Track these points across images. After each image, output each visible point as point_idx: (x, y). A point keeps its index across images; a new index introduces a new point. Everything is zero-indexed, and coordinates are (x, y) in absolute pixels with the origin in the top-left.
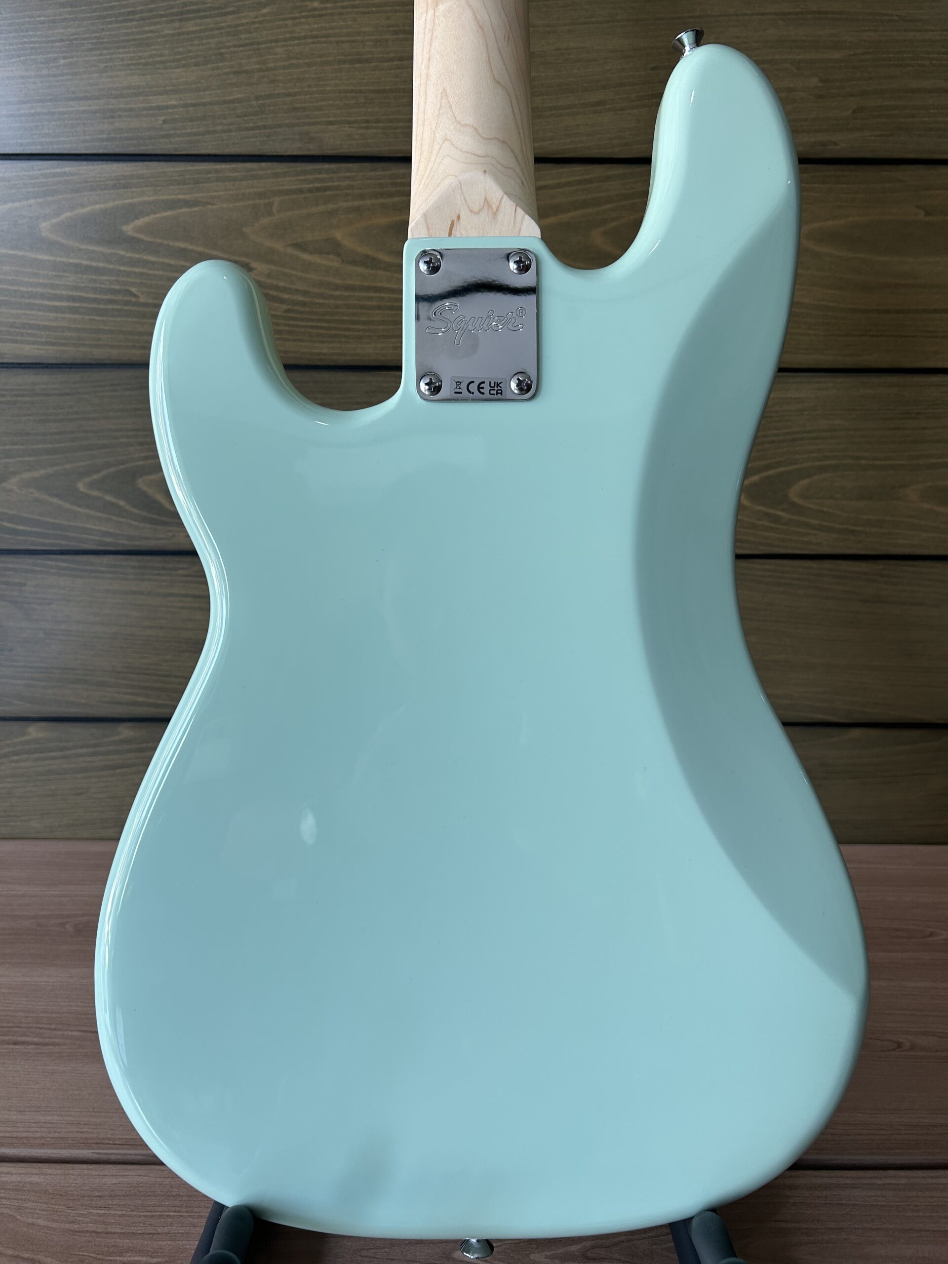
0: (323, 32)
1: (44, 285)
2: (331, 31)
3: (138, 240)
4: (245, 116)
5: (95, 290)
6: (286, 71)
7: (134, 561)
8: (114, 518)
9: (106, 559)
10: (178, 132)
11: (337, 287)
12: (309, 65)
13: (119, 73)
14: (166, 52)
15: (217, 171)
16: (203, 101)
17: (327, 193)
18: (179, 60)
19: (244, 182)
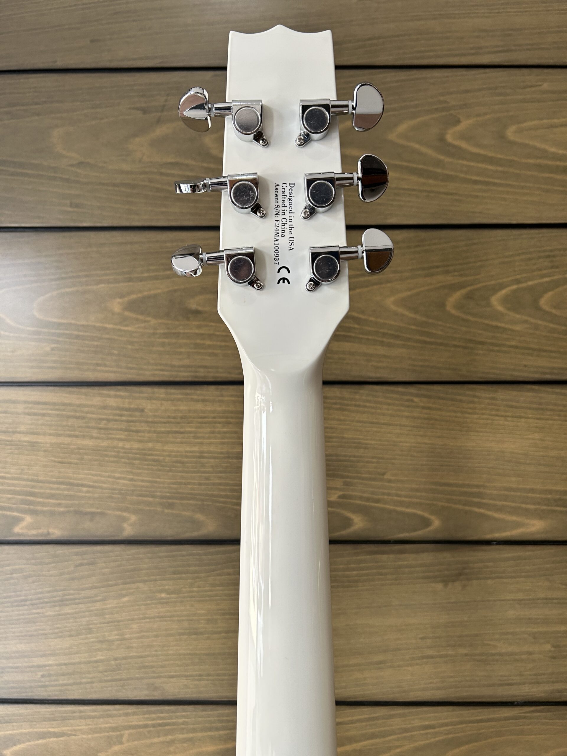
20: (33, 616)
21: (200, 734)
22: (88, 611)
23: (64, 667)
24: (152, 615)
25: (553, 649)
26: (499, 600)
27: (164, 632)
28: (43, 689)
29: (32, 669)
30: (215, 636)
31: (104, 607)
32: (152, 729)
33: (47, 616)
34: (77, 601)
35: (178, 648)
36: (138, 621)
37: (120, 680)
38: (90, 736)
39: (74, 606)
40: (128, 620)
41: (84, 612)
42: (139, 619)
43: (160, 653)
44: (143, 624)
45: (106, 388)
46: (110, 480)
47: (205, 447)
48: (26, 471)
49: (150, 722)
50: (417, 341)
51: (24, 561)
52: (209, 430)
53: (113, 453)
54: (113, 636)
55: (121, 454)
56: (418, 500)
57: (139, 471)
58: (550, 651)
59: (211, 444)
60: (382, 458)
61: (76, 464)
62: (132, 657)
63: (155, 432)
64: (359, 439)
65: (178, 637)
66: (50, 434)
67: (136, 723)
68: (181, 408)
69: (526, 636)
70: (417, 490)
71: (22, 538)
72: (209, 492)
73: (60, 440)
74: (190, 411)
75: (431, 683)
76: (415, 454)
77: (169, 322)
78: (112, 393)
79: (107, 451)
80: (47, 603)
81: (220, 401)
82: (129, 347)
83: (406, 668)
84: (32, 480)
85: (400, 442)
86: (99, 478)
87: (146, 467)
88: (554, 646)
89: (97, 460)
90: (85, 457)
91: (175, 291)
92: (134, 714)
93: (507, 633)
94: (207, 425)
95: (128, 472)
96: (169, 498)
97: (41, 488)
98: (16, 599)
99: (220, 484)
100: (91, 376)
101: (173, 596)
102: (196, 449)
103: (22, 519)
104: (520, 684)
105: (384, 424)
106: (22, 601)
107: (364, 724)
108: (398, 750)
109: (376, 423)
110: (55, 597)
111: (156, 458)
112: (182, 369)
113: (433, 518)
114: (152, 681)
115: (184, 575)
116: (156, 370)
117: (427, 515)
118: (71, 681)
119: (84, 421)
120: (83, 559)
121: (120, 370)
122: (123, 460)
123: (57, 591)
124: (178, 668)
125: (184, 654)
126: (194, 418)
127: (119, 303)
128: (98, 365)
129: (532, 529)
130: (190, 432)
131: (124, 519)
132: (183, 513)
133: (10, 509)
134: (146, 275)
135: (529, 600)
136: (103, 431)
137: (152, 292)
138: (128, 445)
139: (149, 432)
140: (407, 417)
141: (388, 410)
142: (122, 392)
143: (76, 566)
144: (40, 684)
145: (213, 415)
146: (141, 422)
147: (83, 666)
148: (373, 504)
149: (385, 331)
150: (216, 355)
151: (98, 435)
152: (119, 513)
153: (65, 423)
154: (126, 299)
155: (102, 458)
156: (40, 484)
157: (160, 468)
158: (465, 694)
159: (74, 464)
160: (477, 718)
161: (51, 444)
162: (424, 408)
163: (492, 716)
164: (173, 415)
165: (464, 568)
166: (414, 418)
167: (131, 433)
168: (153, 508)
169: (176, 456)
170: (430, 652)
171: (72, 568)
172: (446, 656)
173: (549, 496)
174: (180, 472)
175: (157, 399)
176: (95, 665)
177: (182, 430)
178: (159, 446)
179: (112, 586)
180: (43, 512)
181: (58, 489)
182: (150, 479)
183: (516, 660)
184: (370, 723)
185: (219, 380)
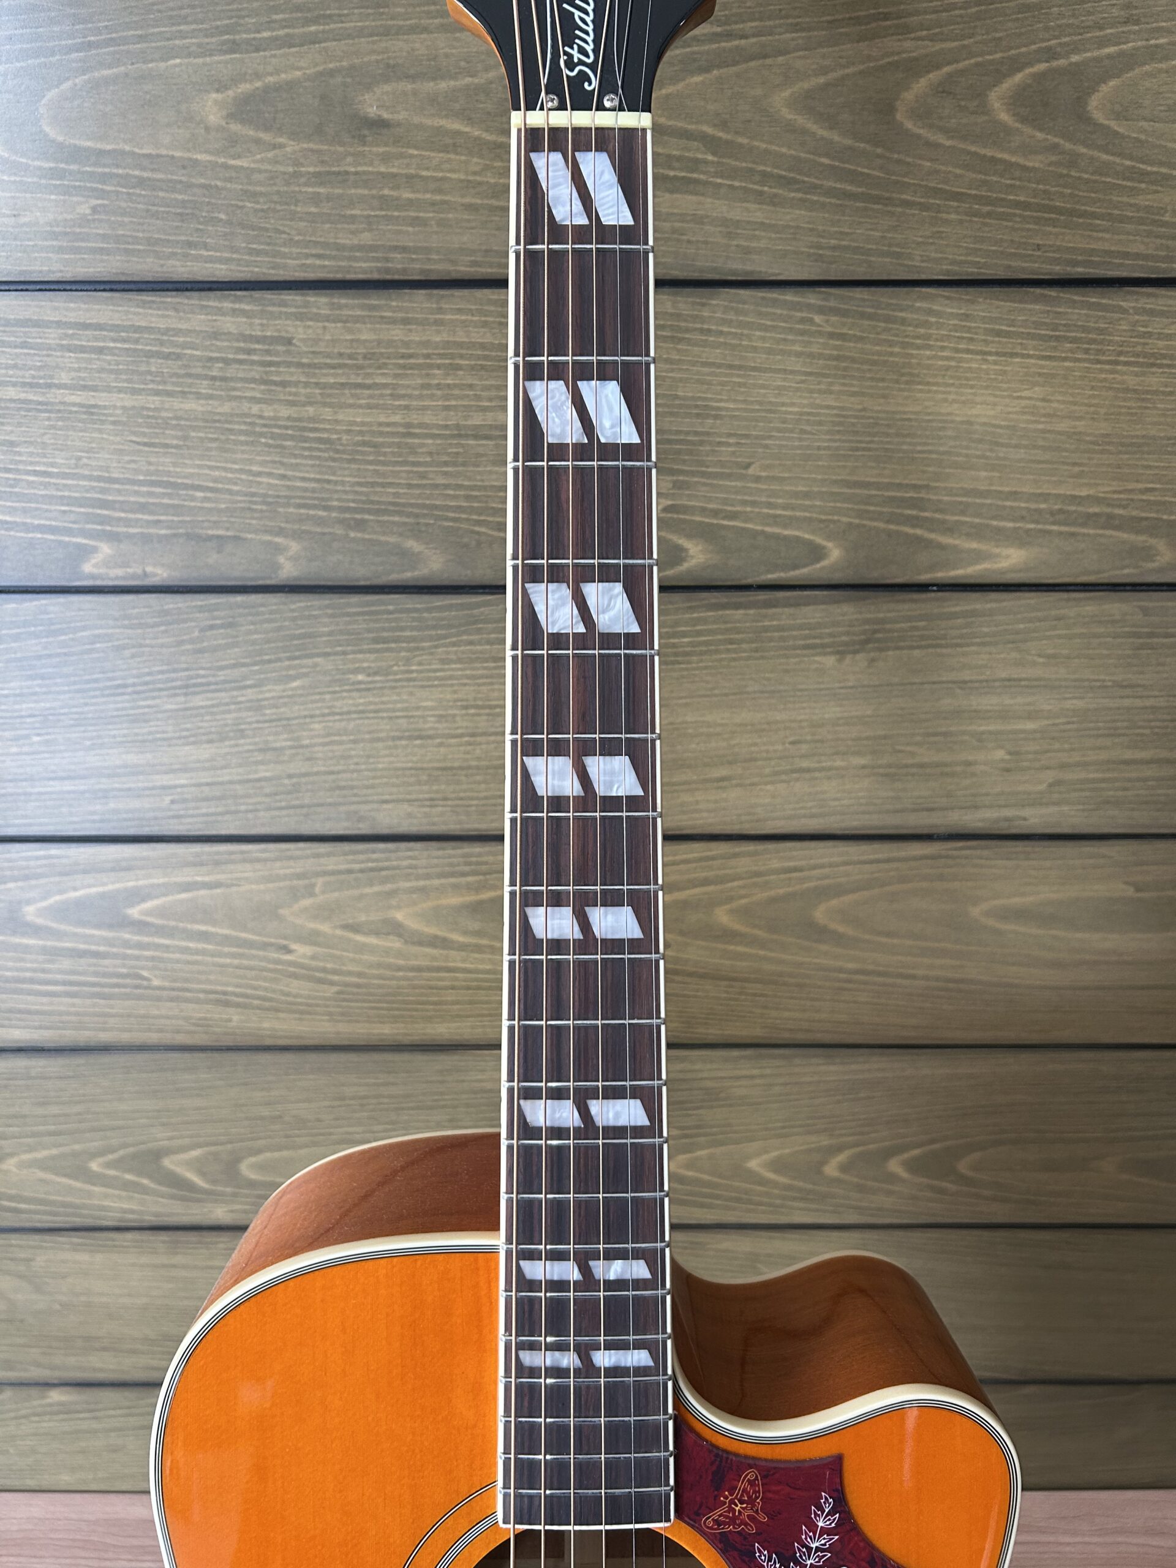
0: (372, 707)
1: (34, 970)
2: (382, 706)
3: (146, 924)
4: (276, 794)
5: (96, 974)
6: (326, 748)
7: (164, 1236)
8: (136, 1195)
9: (129, 1236)
10: (191, 812)
11: (399, 968)
12: (355, 742)
13: (110, 751)
14: (170, 728)
15: (242, 852)
16: (220, 779)
17: (384, 873)
18: (185, 737)
19: (278, 864)
20: (141, 711)
21: (436, 882)
22: (235, 703)
23: (206, 789)
24: (345, 709)
25: (1007, 757)
26: (929, 683)
27: (367, 736)
28: (175, 821)
29: (154, 792)
30: (453, 741)
31: (261, 696)
32: (360, 875)
33: (166, 711)
34: (213, 687)
35: (392, 759)
36: (320, 719)
37: (302, 807)
38: (262, 887)
39: (209, 695)
40: (305, 717)
41: (227, 704)
42: (323, 715)
43: (363, 767)
44: (331, 724)
45: (211, 294)
46: (244, 477)
47: (415, 416)
48: (85, 461)
49: (357, 866)
50: (830, 192)
51: (111, 622)
52: (419, 381)
53: (243, 427)
54: (282, 741)
55: (258, 429)
56: (807, 514)
57: (293, 461)
58: (1003, 760)
59: (425, 408)
60: (747, 436)
61: (176, 447)
62: (317, 773)
63: (317, 384)
64: (705, 399)
65: (390, 743)
66: (120, 390)
67: (335, 868)
68: (363, 337)
69: (966, 738)
70: (807, 495)
71: (99, 583)
72: (428, 502)
73: (140, 400)
74: (379, 342)
75: (802, 808)
76: (808, 428)
77: (326, 147)
78: (227, 305)
79: (230, 422)
80: (161, 690)
81: (437, 322)
82: (249, 205)
83: (763, 787)
84: (99, 479)
85: (783, 404)
86: (223, 474)
87: (306, 453)
88: (1010, 753)
89: (216, 439)
90: (193, 434)
91: (332, 73)
92: (329, 855)
93: (935, 734)
94: (416, 372)
95: (274, 462)
96: (355, 510)
97: (119, 491)
98: (109, 684)
99: (447, 486)
100: (181, 269)
101: (377, 678)
102: (397, 418)
103: (95, 550)
104: (946, 809)
105: (754, 369)
106: (118, 686)
107: (694, 865)
108: (743, 901)
109: (740, 367)
110: (173, 680)
111: (325, 435)
112: (358, 254)
113: (830, 545)
114: (353, 808)
115: (393, 645)
116: (307, 256)
117: (819, 540)
118: (220, 809)
119: (180, 363)
120: (215, 618)
121: (234, 256)
122: (263, 440)
123: (175, 671)
124: (395, 790)
125: (404, 769)
126: (389, 358)
127: (216, 102)
128: (190, 245)
129: (1003, 564)
130: (385, 386)
131: (278, 549)
132: (382, 538)
133: (69, 532)
134: (266, 34)
135: (981, 681)
136: (218, 383)
137: (283, 76)
138: (268, 412)
139: (306, 385)
140: (798, 354)
141: (763, 339)
142: (246, 303)
143: (202, 630)
144: (170, 813)
145: (425, 351)
146: (289, 364)
147: (238, 787)
148: (725, 523)
149: (769, 169)
150: (424, 223)
151: (210, 392)
152: (268, 538)
153: (143, 368)
154: (230, 93)
155: (223, 437)
156: (117, 486)
157: (331, 454)
158: (855, 823)
159: (173, 447)
160: (872, 857)
161: (124, 408)
162: (832, 335)
163: (895, 854)
164: (348, 351)
165: (875, 631)
166: (811, 355)
167: (273, 388)
168: (326, 530)
169: (361, 433)
170: (805, 764)
171: (196, 634)
172: (830, 769)
173: (1043, 506)
174: (371, 463)
175: (316, 318)
176: (258, 785)
177: (368, 381)
178: (327, 413)
179: (270, 661)
180: (130, 536)
181: (150, 494)
182: (318, 476)
183: (942, 774)
184: (704, 864)
185: (433, 277)
